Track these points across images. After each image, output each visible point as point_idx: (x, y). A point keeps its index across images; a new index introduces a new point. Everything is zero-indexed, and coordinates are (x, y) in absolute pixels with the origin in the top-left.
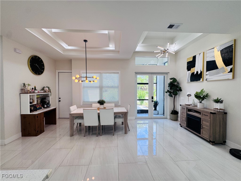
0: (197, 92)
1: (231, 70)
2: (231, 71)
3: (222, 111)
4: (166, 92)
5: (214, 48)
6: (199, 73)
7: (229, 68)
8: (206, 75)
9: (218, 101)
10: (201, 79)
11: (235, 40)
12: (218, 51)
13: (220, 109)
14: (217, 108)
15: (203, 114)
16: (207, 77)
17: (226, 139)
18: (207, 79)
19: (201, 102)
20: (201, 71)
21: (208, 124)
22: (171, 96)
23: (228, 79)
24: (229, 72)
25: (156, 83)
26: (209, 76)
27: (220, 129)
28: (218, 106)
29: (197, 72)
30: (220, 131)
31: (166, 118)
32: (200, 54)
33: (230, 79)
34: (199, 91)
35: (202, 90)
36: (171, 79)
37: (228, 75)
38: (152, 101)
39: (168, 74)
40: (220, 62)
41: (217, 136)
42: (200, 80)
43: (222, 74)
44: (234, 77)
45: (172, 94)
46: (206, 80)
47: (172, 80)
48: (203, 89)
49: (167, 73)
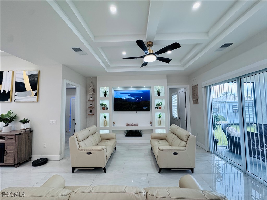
0: (2, 114)
1: (36, 93)
2: (36, 95)
3: (29, 130)
5: (23, 71)
6: (7, 92)
7: (35, 92)
8: (15, 95)
9: (25, 122)
10: (9, 99)
11: (39, 71)
12: (27, 75)
13: (26, 129)
14: (24, 128)
15: (8, 138)
16: (16, 98)
17: (31, 155)
18: (15, 99)
19: (7, 126)
20: (9, 90)
21: (13, 147)
23: (34, 102)
24: (34, 96)
26: (18, 97)
27: (26, 148)
28: (24, 126)
29: (4, 91)
30: (25, 150)
32: (8, 71)
33: (35, 101)
34: (6, 113)
35: (9, 112)
37: (34, 98)
40: (28, 86)
41: (23, 155)
42: (7, 100)
43: (29, 97)
44: (38, 100)
46: (15, 101)
48: (11, 110)
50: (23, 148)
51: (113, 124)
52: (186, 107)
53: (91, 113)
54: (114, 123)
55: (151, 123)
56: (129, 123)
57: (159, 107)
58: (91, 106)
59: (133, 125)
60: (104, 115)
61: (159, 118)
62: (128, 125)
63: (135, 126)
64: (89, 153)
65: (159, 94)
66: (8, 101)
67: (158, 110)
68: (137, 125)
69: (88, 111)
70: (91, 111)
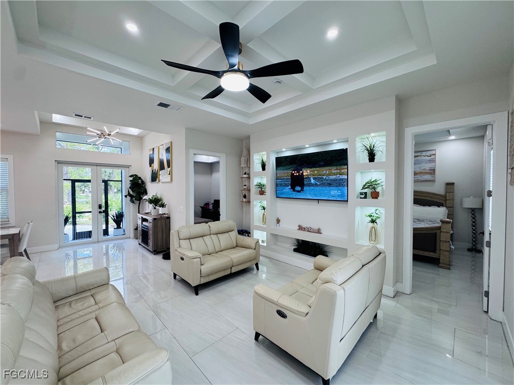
2: (170, 173)
3: (167, 215)
4: (126, 196)
5: (163, 145)
7: (169, 170)
8: (160, 175)
9: (163, 206)
10: (157, 179)
11: (171, 143)
12: (164, 149)
18: (160, 179)
19: (155, 208)
22: (132, 202)
23: (168, 182)
24: (169, 175)
25: (121, 181)
26: (162, 176)
28: (162, 211)
29: (155, 170)
31: (129, 238)
32: (156, 148)
33: (170, 181)
35: (156, 194)
36: (131, 176)
37: (168, 177)
38: (100, 212)
39: (130, 167)
40: (165, 163)
45: (134, 199)
46: (160, 181)
47: (131, 179)
48: (157, 192)
49: (128, 167)
50: (160, 235)
51: (276, 222)
53: (244, 200)
54: (278, 221)
56: (304, 226)
57: (372, 192)
58: (245, 187)
59: (309, 230)
60: (260, 204)
61: (373, 221)
62: (301, 228)
63: (313, 232)
64: (182, 259)
65: (372, 157)
66: (157, 182)
67: (369, 200)
68: (319, 232)
69: (242, 197)
70: (245, 197)
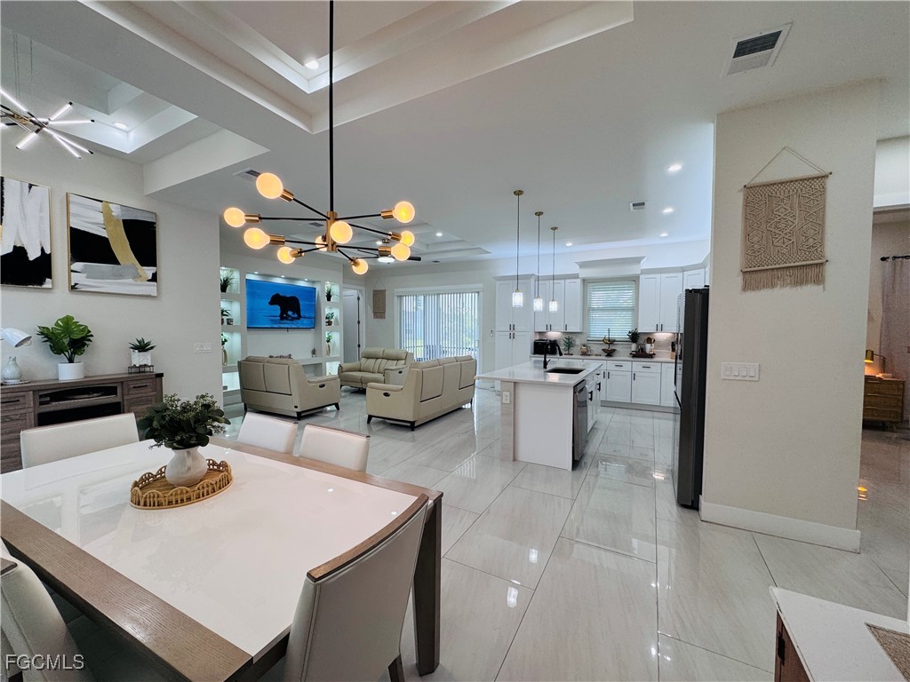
1: (154, 276)
2: (154, 278)
6: (33, 254)
7: (149, 271)
8: (72, 271)
10: (48, 280)
16: (77, 278)
18: (76, 284)
20: (42, 250)
23: (149, 297)
24: (149, 281)
26: (87, 277)
29: (19, 250)
32: (30, 186)
33: (153, 295)
37: (148, 285)
42: (40, 283)
43: (130, 281)
46: (73, 288)
48: (73, 317)
52: (359, 322)
55: (314, 352)
57: (328, 322)
61: (328, 341)
64: (322, 386)
65: (329, 297)
66: (44, 286)
68: (290, 356)
